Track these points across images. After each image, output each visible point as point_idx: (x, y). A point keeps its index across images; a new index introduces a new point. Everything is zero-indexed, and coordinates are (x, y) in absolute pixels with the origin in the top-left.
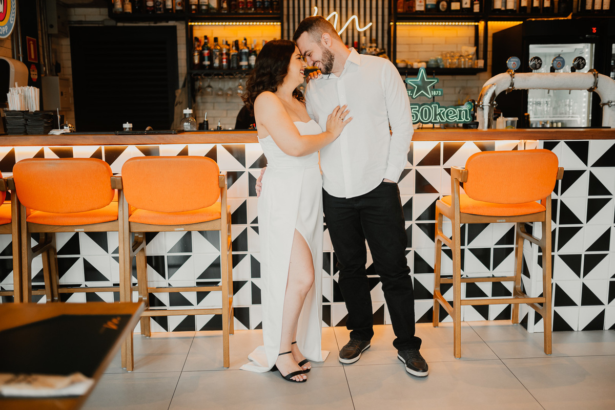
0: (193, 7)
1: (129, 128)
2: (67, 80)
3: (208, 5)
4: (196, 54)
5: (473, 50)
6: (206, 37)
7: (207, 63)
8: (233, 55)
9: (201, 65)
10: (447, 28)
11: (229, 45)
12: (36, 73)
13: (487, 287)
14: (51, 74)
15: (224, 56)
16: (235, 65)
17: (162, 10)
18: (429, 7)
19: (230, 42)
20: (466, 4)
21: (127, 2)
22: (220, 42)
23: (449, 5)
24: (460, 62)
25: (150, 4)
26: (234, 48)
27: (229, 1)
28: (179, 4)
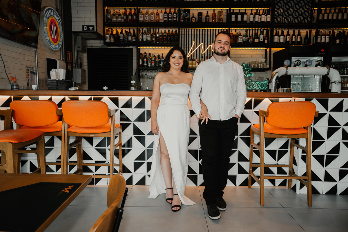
0: (140, 40)
1: (106, 89)
2: (85, 70)
3: (147, 39)
4: (141, 60)
5: (264, 60)
6: (145, 53)
7: (145, 64)
8: (157, 61)
9: (143, 65)
10: (252, 50)
11: (155, 57)
12: (71, 67)
13: (274, 170)
14: (78, 68)
15: (153, 62)
16: (158, 66)
17: (126, 41)
18: (245, 41)
19: (156, 56)
20: (261, 40)
21: (112, 37)
22: (151, 55)
23: (254, 40)
24: (258, 66)
25: (122, 38)
26: (157, 58)
27: (156, 37)
28: (134, 39)
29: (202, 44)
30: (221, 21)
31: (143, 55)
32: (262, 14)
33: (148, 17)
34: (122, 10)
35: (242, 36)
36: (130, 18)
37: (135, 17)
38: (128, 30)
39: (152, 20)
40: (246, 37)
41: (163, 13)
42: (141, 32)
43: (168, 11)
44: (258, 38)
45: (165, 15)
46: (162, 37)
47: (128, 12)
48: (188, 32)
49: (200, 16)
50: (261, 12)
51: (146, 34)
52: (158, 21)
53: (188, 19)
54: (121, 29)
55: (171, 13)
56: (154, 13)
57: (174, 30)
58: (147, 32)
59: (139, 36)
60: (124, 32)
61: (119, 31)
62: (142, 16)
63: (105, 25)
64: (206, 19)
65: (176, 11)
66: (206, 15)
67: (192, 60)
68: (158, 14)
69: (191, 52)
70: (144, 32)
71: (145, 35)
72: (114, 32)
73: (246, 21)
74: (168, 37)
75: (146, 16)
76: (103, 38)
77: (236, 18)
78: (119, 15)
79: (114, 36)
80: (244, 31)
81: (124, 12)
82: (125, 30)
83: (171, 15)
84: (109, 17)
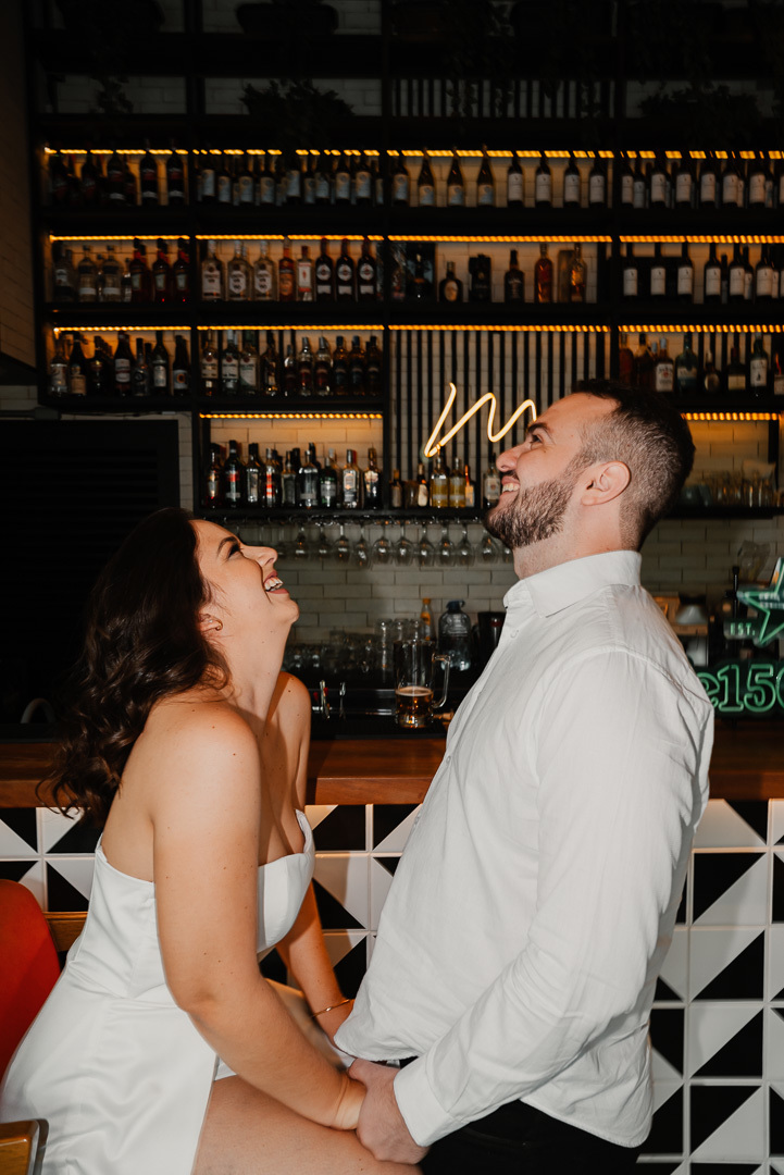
0: (209, 384)
3: (239, 382)
4: (213, 477)
5: (767, 468)
6: (233, 444)
7: (234, 496)
8: (286, 480)
9: (222, 499)
11: (280, 460)
15: (269, 483)
16: (292, 501)
17: (146, 389)
18: (683, 383)
19: (282, 452)
20: (758, 378)
21: (77, 374)
22: (262, 452)
23: (724, 381)
24: (745, 495)
25: (123, 378)
26: (289, 465)
27: (281, 372)
28: (181, 378)
29: (490, 401)
30: (576, 298)
31: (224, 450)
32: (761, 265)
33: (243, 282)
34: (122, 246)
35: (670, 361)
36: (160, 282)
37: (181, 282)
38: (152, 339)
39: (262, 291)
40: (689, 368)
41: (310, 260)
42: (216, 345)
43: (334, 252)
44: (746, 371)
45: (320, 268)
46: (307, 371)
47: (151, 258)
48: (425, 346)
49: (481, 275)
50: (755, 256)
51: (236, 358)
52: (292, 296)
53: (428, 288)
54: (121, 332)
55: (350, 262)
56: (271, 263)
57: (365, 339)
58: (240, 349)
59: (204, 367)
60: (133, 346)
61: (113, 342)
62: (217, 273)
63: (45, 315)
64: (508, 287)
65: (373, 249)
66: (506, 266)
67: (450, 475)
68: (288, 265)
69: (443, 433)
70: (225, 346)
71: (229, 360)
72: (90, 350)
73: (688, 297)
74: (339, 370)
75: (236, 273)
76: (39, 375)
77: (644, 281)
78: (110, 268)
79: (86, 365)
80: (681, 339)
81: (131, 256)
82: (139, 341)
83: (348, 269)
84: (64, 279)
